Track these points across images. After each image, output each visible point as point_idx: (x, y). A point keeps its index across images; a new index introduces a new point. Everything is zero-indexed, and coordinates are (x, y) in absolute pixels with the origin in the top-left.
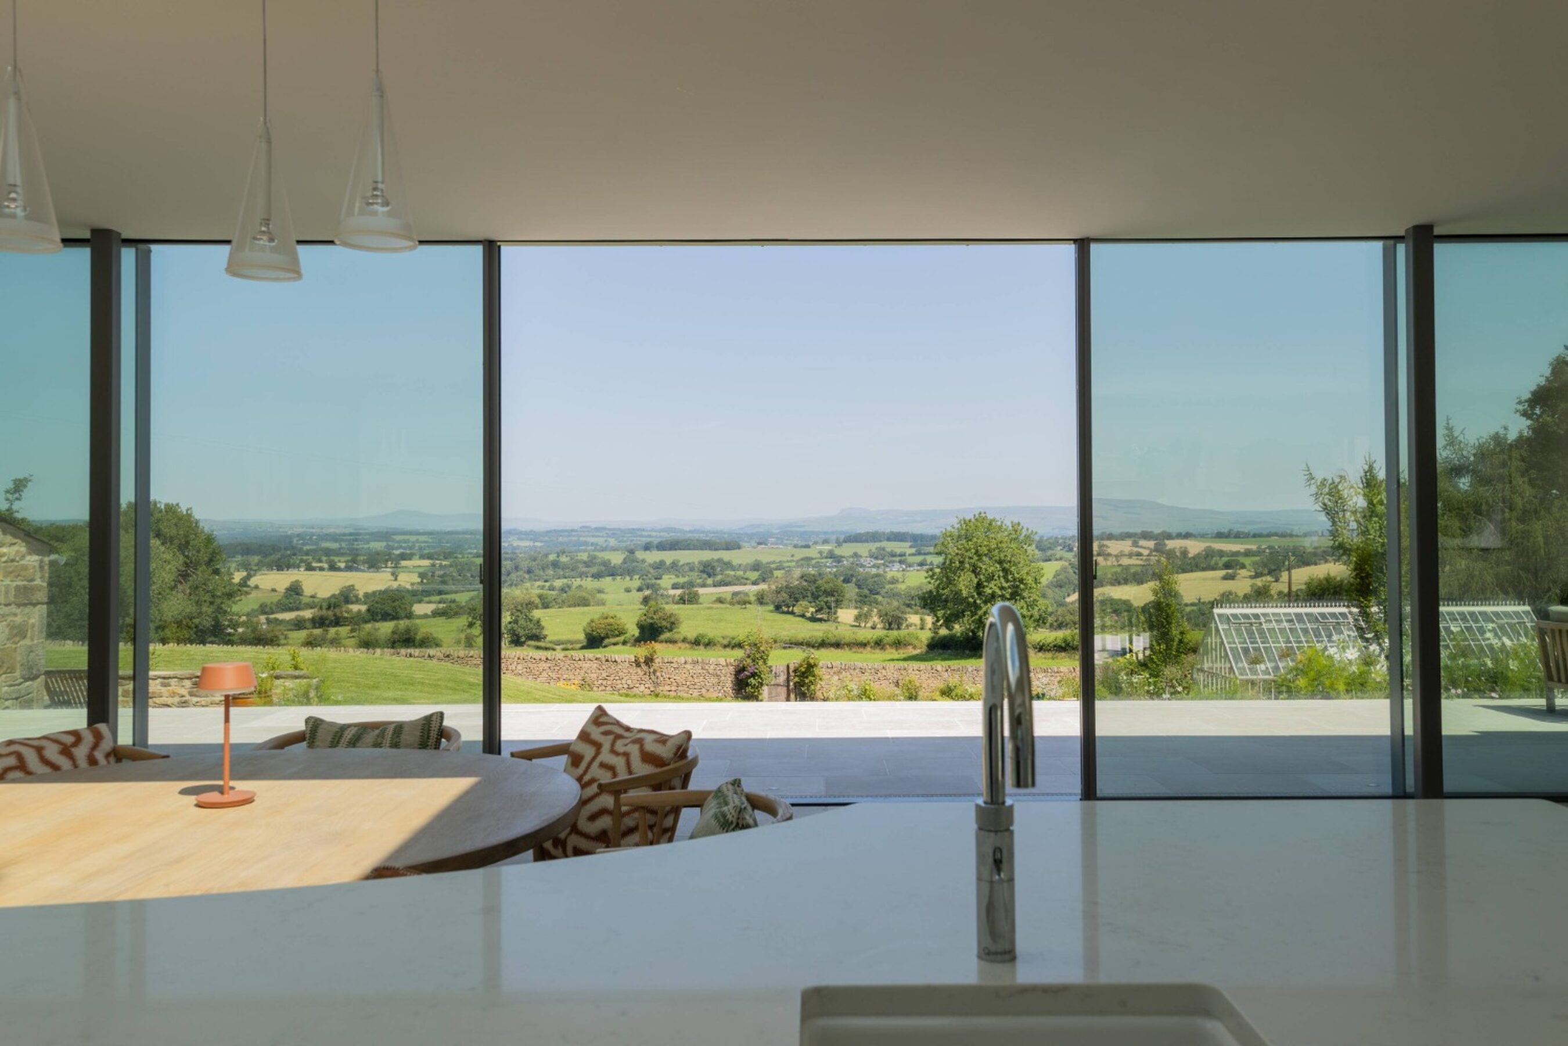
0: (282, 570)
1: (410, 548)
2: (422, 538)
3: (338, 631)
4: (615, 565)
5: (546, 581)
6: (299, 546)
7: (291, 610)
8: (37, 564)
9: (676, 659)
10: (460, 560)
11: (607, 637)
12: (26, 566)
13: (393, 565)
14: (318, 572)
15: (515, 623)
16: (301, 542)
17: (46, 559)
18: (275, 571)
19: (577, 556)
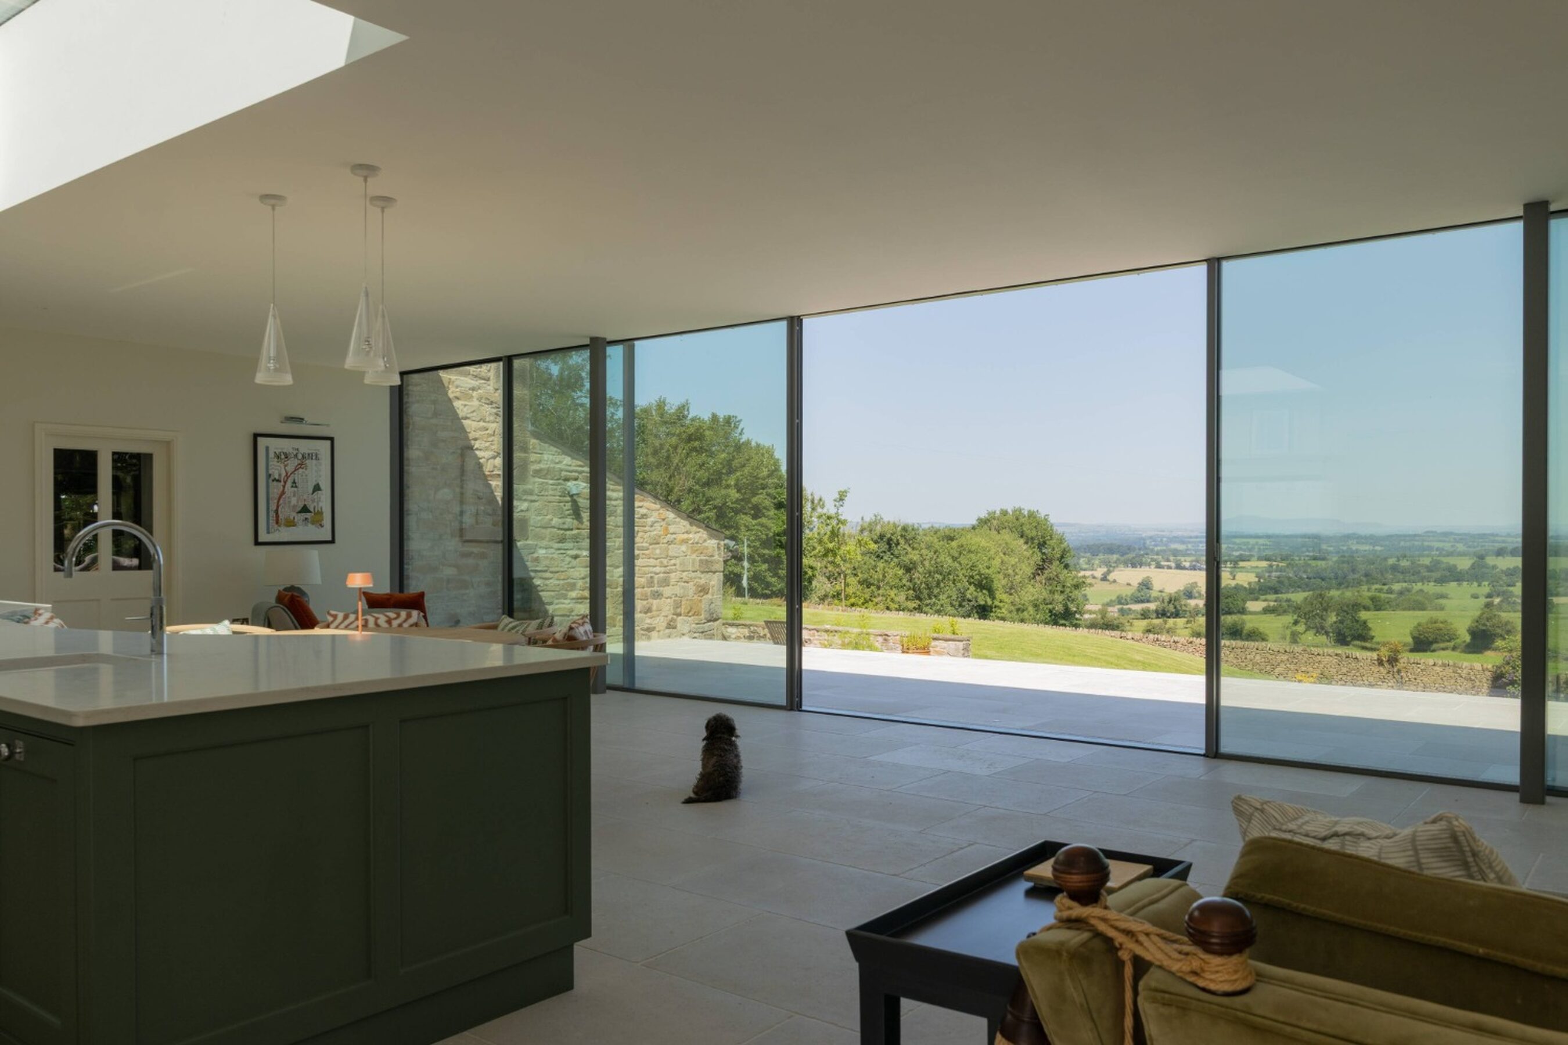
0: (1136, 567)
1: (1250, 550)
2: (1261, 541)
3: (1176, 622)
4: (1461, 570)
5: (1384, 584)
6: (1151, 547)
7: (1142, 602)
8: (716, 546)
9: (1423, 661)
10: (1297, 562)
11: (1436, 641)
12: (707, 547)
13: (1232, 565)
14: (1165, 570)
15: (1340, 623)
16: (1153, 543)
17: (722, 543)
18: (1130, 569)
19: (1419, 561)
